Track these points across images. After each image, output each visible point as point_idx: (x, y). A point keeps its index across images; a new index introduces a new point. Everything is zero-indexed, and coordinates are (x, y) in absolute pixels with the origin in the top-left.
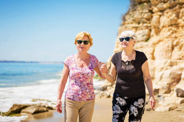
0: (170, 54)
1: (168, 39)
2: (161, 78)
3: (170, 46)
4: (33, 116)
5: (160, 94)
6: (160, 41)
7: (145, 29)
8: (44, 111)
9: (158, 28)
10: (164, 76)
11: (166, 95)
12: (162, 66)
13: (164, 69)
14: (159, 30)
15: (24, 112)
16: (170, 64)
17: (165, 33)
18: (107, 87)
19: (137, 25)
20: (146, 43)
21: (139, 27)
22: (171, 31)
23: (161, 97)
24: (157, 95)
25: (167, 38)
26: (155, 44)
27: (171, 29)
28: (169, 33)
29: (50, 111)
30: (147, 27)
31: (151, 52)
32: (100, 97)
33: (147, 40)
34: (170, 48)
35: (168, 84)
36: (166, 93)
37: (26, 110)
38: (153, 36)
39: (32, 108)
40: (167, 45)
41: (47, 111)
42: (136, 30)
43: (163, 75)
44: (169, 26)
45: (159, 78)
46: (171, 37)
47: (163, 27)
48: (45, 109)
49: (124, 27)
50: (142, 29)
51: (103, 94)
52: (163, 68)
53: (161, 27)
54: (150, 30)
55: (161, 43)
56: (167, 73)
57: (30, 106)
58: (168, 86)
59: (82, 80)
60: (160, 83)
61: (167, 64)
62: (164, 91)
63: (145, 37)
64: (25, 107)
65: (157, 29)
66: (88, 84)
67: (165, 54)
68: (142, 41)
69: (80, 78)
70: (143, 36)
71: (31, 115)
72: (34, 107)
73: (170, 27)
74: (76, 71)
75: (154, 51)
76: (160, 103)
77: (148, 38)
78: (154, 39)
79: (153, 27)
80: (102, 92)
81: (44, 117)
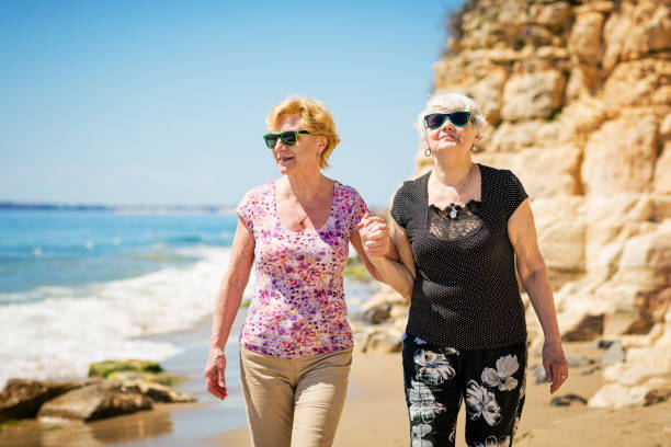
0: (646, 173)
1: (638, 111)
2: (613, 269)
3: (649, 139)
4: (87, 428)
5: (607, 337)
6: (606, 118)
7: (546, 69)
8: (132, 409)
9: (600, 66)
10: (622, 264)
11: (634, 339)
12: (614, 220)
13: (625, 233)
14: (602, 74)
15: (51, 413)
16: (647, 214)
17: (626, 84)
18: (389, 309)
19: (510, 54)
20: (549, 128)
21: (520, 60)
22: (652, 78)
23: (615, 349)
24: (598, 339)
25: (634, 104)
26: (584, 132)
27: (652, 70)
28: (643, 86)
29: (159, 408)
30: (553, 62)
31: (571, 161)
32: (365, 350)
33: (552, 114)
34: (647, 148)
35: (640, 294)
36: (631, 331)
37: (59, 403)
38: (576, 97)
39: (85, 398)
40: (633, 134)
41: (146, 408)
42: (509, 74)
43: (619, 256)
44: (642, 56)
45: (605, 271)
46: (650, 103)
47: (619, 60)
48: (138, 401)
49: (458, 60)
50: (532, 70)
51: (374, 338)
52: (618, 231)
53: (608, 61)
54: (567, 75)
55: (609, 127)
56: (636, 248)
57: (79, 387)
58: (641, 301)
59: (296, 276)
60: (606, 289)
61: (635, 213)
62: (626, 324)
63: (545, 102)
64: (56, 391)
65: (593, 71)
66: (319, 294)
67: (626, 170)
68: (533, 118)
69: (290, 270)
70: (537, 97)
71: (81, 423)
72: (91, 393)
73: (648, 62)
74: (276, 245)
75: (581, 158)
76: (610, 372)
77: (556, 104)
78: (582, 109)
79: (575, 60)
80: (370, 329)
81: (133, 434)
